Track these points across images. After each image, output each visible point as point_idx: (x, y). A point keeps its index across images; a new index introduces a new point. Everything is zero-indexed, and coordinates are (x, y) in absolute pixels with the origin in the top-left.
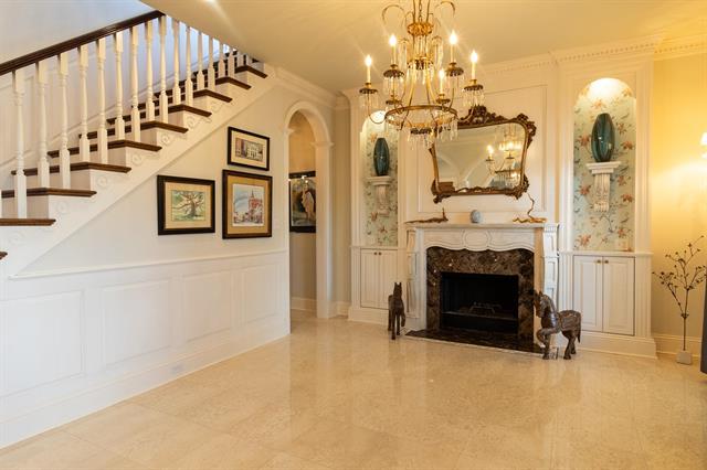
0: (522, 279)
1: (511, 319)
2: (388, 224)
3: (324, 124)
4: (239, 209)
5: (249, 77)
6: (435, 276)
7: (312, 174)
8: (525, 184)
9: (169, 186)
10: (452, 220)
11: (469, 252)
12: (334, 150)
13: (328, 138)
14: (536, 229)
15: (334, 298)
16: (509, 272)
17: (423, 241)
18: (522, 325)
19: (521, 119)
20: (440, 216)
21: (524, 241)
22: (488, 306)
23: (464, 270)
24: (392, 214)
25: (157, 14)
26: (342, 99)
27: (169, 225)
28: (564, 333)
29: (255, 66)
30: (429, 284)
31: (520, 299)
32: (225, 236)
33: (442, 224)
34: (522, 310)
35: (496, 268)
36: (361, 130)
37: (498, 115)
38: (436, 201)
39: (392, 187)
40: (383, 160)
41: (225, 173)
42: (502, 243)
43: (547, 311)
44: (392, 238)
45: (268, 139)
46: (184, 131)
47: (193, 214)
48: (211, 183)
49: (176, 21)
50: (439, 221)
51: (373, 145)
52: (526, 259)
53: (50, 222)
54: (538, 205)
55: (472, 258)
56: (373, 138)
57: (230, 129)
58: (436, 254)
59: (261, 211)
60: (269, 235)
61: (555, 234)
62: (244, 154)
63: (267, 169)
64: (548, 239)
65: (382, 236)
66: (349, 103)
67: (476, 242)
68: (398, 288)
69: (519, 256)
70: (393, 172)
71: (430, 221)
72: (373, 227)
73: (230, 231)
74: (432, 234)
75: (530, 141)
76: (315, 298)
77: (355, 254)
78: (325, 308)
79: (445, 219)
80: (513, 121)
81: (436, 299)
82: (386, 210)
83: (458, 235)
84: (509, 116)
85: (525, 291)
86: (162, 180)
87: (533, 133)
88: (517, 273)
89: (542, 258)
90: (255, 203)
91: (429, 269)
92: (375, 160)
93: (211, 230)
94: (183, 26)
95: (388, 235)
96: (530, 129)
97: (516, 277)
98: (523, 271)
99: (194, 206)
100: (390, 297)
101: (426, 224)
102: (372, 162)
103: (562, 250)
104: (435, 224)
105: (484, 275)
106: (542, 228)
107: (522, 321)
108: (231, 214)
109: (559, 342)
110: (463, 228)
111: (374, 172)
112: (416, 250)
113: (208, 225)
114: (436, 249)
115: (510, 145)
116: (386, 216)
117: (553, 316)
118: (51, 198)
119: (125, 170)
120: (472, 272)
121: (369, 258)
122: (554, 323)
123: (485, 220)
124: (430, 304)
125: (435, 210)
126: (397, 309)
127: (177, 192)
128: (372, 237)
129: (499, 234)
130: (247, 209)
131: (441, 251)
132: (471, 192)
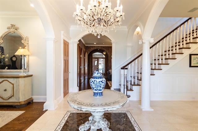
9: (192, 56)
25: (190, 18)
27: (192, 65)
46: (197, 43)
53: (168, 64)
86: (191, 55)
118: (169, 60)
119: (182, 54)
127: (194, 57)
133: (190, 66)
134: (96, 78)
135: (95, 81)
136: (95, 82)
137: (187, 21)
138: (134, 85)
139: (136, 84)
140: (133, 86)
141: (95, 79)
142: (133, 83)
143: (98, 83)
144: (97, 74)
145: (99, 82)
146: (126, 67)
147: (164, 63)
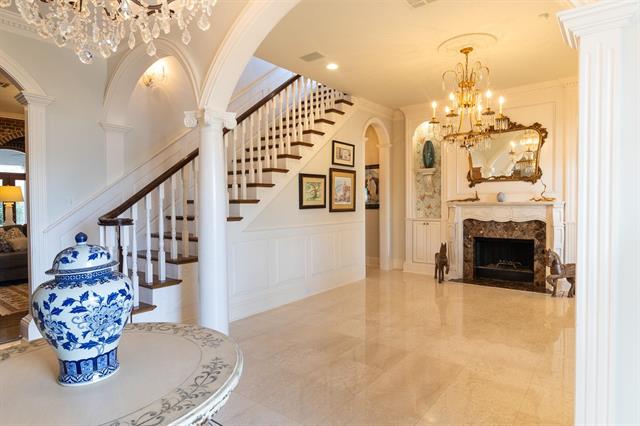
0: (537, 242)
1: (528, 272)
2: (433, 203)
3: (386, 132)
4: (338, 193)
5: (344, 107)
6: (470, 240)
7: (377, 166)
8: (538, 174)
9: (305, 179)
10: (483, 199)
11: (496, 223)
12: (392, 150)
13: (389, 141)
14: (548, 206)
15: (392, 257)
16: (527, 237)
17: (461, 214)
18: (537, 276)
19: (536, 126)
20: (474, 197)
21: (539, 214)
22: (511, 263)
23: (491, 235)
24: (436, 195)
25: (298, 77)
26: (397, 113)
27: (305, 204)
28: (568, 279)
29: (345, 98)
30: (465, 246)
31: (536, 257)
32: (331, 210)
33: (476, 202)
34: (537, 264)
35: (516, 235)
36: (413, 135)
37: (518, 123)
38: (471, 186)
39: (436, 176)
40: (430, 156)
41: (331, 170)
42: (521, 216)
43: (554, 263)
44: (437, 213)
45: (353, 146)
46: (311, 145)
47: (315, 197)
48: (324, 177)
49: (306, 79)
50: (473, 200)
51: (422, 146)
52: (540, 227)
53: (257, 201)
54: (549, 187)
55: (499, 227)
56: (422, 141)
57: (334, 142)
58: (470, 224)
59: (349, 194)
60: (353, 210)
61: (562, 210)
62: (341, 157)
63: (353, 166)
64: (557, 214)
65: (428, 211)
66: (404, 115)
67: (501, 215)
68: (443, 248)
69: (534, 225)
70: (437, 166)
71: (466, 200)
72: (422, 205)
73: (334, 208)
74: (467, 210)
75: (543, 142)
76: (378, 256)
77: (408, 225)
78: (386, 264)
79: (477, 199)
80: (530, 127)
81: (471, 256)
82: (432, 192)
83: (487, 210)
84: (527, 124)
85: (539, 251)
86: (302, 176)
87: (546, 136)
88: (533, 238)
89: (552, 227)
90: (346, 189)
91: (465, 234)
92: (424, 156)
93: (324, 206)
94: (309, 80)
95: (433, 210)
96: (543, 133)
97: (533, 241)
98: (537, 236)
99: (316, 191)
100: (437, 254)
101: (464, 203)
102: (422, 157)
103: (568, 220)
104: (471, 202)
105: (508, 239)
106: (552, 205)
107: (537, 272)
108: (334, 197)
109: (564, 285)
110: (492, 205)
111: (423, 165)
112: (456, 221)
113: (322, 203)
114: (470, 220)
115: (529, 141)
116: (432, 197)
117: (559, 266)
119: (286, 171)
120: (498, 237)
121: (420, 227)
122: (560, 272)
123: (508, 199)
124: (466, 260)
125: (470, 193)
126: (442, 261)
127: (308, 183)
128: (421, 212)
129: (519, 210)
130: (342, 193)
131: (474, 222)
132: (497, 179)
133: (302, 207)
134: (91, 282)
135: (85, 296)
136: (85, 304)
137: (291, 81)
138: (157, 283)
139: (163, 278)
140: (154, 290)
141: (85, 288)
142: (150, 280)
143: (105, 302)
144: (92, 257)
145: (112, 297)
146: (121, 217)
147: (245, 198)
